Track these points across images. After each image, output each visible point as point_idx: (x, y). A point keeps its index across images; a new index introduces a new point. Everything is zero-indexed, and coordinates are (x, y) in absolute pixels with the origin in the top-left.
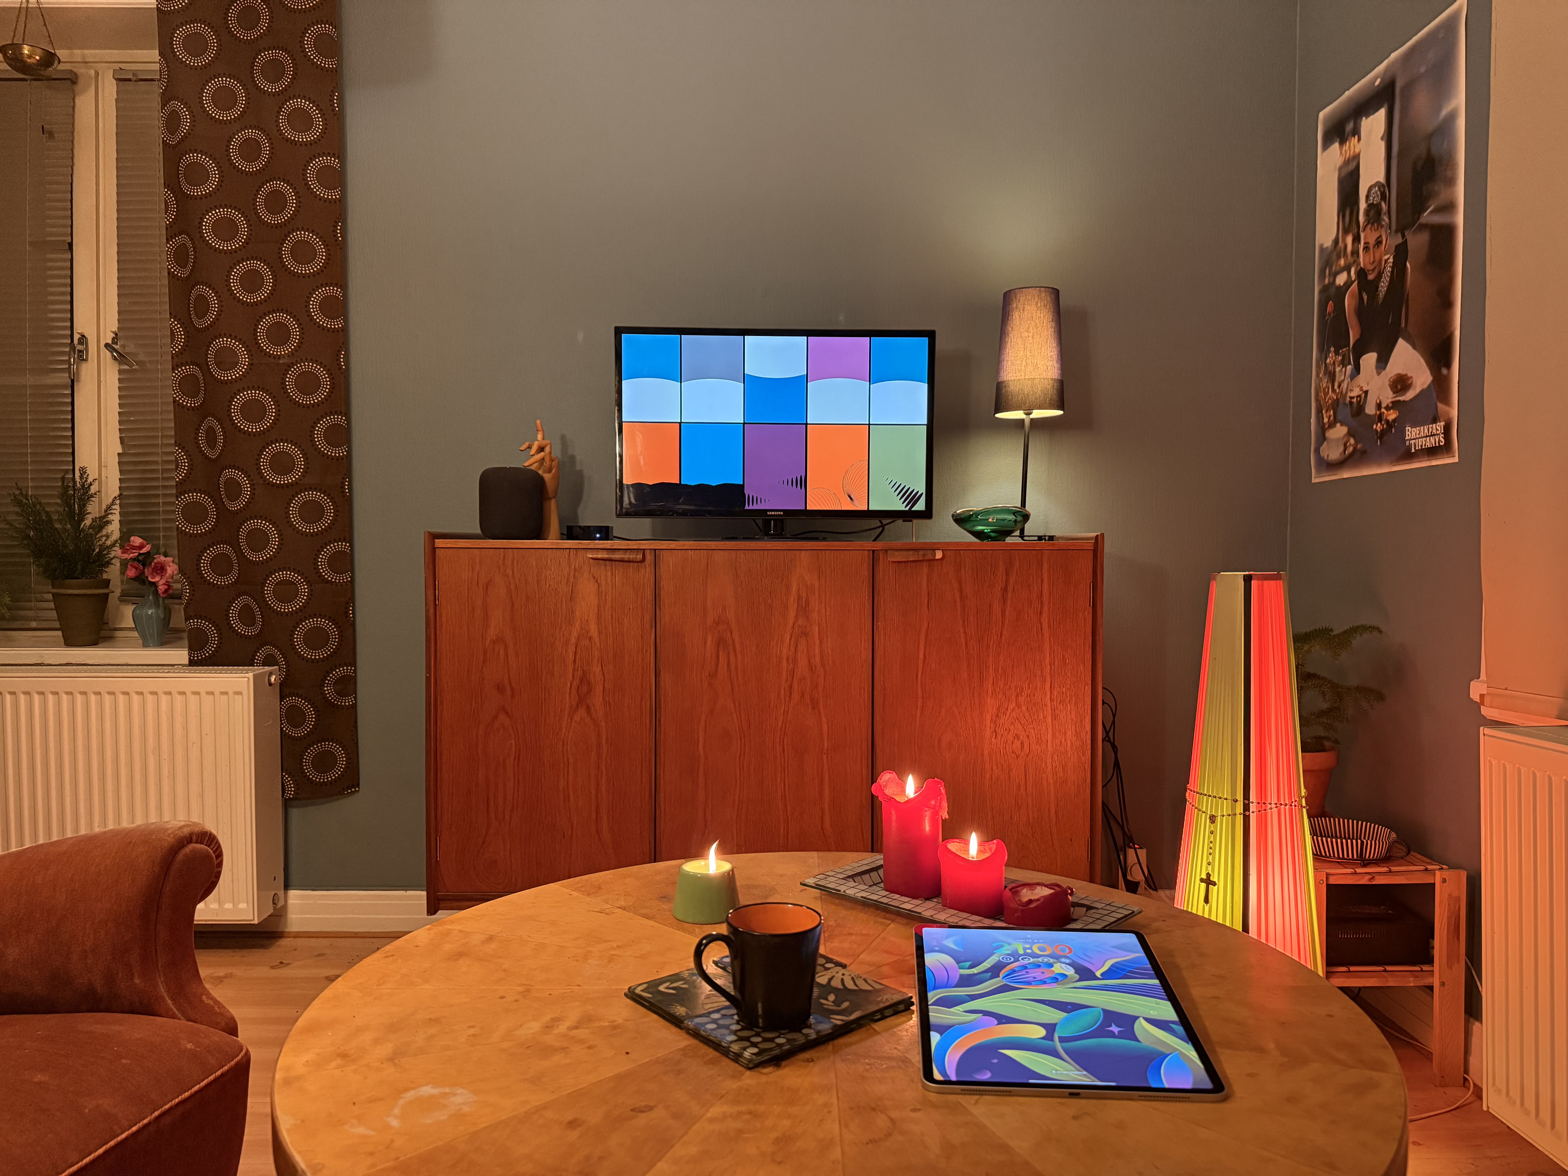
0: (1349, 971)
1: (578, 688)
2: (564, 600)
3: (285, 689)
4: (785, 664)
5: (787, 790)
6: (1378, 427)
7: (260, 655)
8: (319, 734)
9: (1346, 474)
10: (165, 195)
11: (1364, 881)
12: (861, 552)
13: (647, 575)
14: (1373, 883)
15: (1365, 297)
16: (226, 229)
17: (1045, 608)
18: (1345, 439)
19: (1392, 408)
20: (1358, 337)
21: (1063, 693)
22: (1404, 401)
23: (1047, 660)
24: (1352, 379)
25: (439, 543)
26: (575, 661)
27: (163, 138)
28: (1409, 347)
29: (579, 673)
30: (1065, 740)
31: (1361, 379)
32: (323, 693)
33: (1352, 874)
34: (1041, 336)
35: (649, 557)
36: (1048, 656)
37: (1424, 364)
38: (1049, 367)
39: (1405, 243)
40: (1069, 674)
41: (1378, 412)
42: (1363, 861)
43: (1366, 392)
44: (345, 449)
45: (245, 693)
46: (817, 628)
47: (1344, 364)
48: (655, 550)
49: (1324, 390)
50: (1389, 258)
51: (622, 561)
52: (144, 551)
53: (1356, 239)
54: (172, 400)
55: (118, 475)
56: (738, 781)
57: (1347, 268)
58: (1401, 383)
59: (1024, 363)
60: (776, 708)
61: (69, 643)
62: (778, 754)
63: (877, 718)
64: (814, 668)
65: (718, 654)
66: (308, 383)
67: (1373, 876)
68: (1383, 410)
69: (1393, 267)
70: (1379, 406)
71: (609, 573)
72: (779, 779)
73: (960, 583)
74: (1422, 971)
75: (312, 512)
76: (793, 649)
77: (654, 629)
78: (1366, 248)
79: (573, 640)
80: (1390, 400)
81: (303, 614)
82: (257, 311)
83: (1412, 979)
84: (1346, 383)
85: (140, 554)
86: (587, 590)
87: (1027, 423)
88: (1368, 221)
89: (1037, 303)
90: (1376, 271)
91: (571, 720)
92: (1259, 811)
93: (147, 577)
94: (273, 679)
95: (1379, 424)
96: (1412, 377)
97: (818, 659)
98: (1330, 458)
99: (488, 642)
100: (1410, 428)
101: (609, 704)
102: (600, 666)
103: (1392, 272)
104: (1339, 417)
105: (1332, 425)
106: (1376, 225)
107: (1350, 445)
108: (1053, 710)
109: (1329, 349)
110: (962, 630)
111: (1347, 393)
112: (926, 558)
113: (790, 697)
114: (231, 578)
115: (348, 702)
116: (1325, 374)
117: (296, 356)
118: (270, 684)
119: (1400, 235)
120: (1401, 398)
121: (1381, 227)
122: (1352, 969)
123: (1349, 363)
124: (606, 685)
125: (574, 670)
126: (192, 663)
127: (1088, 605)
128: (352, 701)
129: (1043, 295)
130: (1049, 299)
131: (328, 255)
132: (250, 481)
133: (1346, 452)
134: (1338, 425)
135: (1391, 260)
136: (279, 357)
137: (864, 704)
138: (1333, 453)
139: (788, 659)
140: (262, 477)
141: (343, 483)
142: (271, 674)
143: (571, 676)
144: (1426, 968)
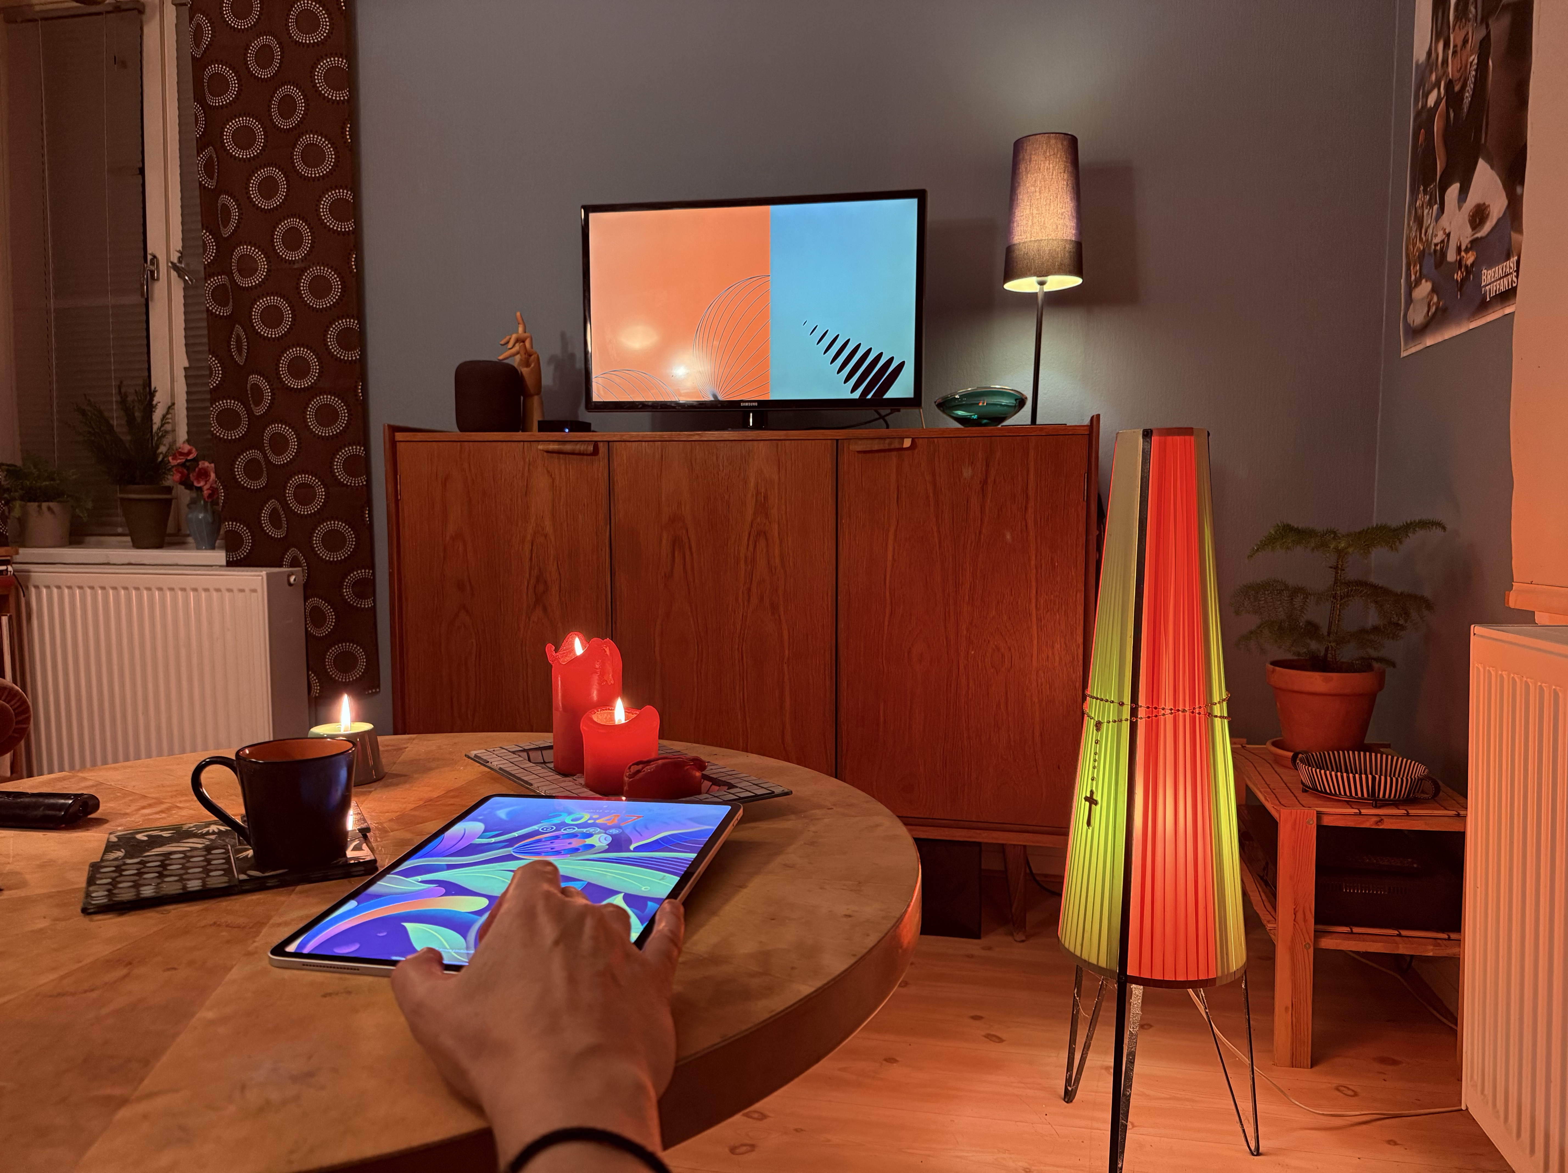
0: (1352, 933)
1: (535, 587)
2: (519, 494)
3: (309, 589)
4: (742, 564)
5: (746, 700)
6: (1458, 276)
7: (288, 557)
8: (338, 635)
9: (1429, 341)
10: (195, 108)
11: (1368, 824)
12: (824, 441)
13: (601, 469)
14: (1381, 827)
15: (1452, 115)
16: (244, 138)
17: (1031, 504)
18: (1430, 297)
19: (1471, 249)
20: (1444, 165)
21: (1051, 601)
22: (1482, 238)
23: (1033, 563)
24: (1436, 222)
25: (399, 436)
26: (531, 559)
27: (192, 53)
28: (1488, 167)
29: (536, 571)
30: (1053, 654)
31: (1444, 221)
32: (342, 595)
33: (1355, 814)
34: (1049, 191)
35: (602, 448)
36: (1034, 558)
37: (1501, 186)
38: (1059, 227)
39: (1488, 35)
40: (1058, 579)
41: (1458, 258)
42: (1376, 801)
43: (1448, 235)
44: (357, 352)
45: (259, 590)
46: (776, 526)
47: (1430, 204)
48: (609, 442)
49: (1413, 240)
50: (1474, 60)
51: (573, 453)
52: (191, 457)
53: (1446, 45)
54: (205, 309)
55: (185, 389)
56: (696, 689)
57: (1437, 84)
58: (1479, 216)
59: (1030, 223)
60: (735, 612)
61: (137, 545)
62: (737, 661)
63: (841, 625)
64: (773, 569)
65: (674, 553)
66: (320, 287)
67: (1381, 819)
68: (1463, 254)
69: (1476, 70)
70: (1459, 249)
71: (563, 467)
72: (737, 688)
73: (934, 475)
74: (1449, 939)
75: (327, 416)
76: (751, 548)
77: (608, 527)
78: (1455, 52)
79: (529, 537)
80: (1469, 239)
81: (319, 517)
82: (274, 216)
83: (1431, 947)
84: (1432, 226)
85: (187, 461)
86: (541, 482)
87: (1040, 297)
88: (1457, 18)
89: (1045, 152)
90: (1462, 80)
91: (529, 620)
92: (1149, 717)
93: (193, 483)
94: (292, 579)
95: (1459, 272)
96: (1489, 206)
97: (777, 560)
98: (1415, 324)
99: (448, 538)
100: (1485, 271)
101: (566, 604)
102: (555, 564)
103: (1476, 77)
104: (1425, 271)
105: (1418, 283)
106: (1464, 20)
107: (1433, 304)
108: (1039, 620)
109: (1419, 188)
110: (935, 529)
111: (1432, 239)
112: (892, 447)
113: (749, 601)
114: (262, 483)
115: (367, 604)
116: (1415, 221)
117: (309, 260)
118: (290, 585)
119: (1484, 26)
120: (1479, 235)
121: (1469, 21)
122: (1356, 930)
123: (1436, 203)
124: (562, 585)
125: (531, 568)
126: (230, 564)
127: (1081, 500)
128: (371, 604)
129: (1053, 141)
130: (1060, 146)
131: (337, 158)
132: (271, 385)
133: (1430, 314)
134: (1424, 281)
135: (1476, 61)
136: (294, 262)
137: (828, 608)
138: (1417, 317)
139: (746, 558)
140: (282, 382)
141: (356, 387)
142: (292, 574)
143: (527, 575)
144: (1453, 936)
